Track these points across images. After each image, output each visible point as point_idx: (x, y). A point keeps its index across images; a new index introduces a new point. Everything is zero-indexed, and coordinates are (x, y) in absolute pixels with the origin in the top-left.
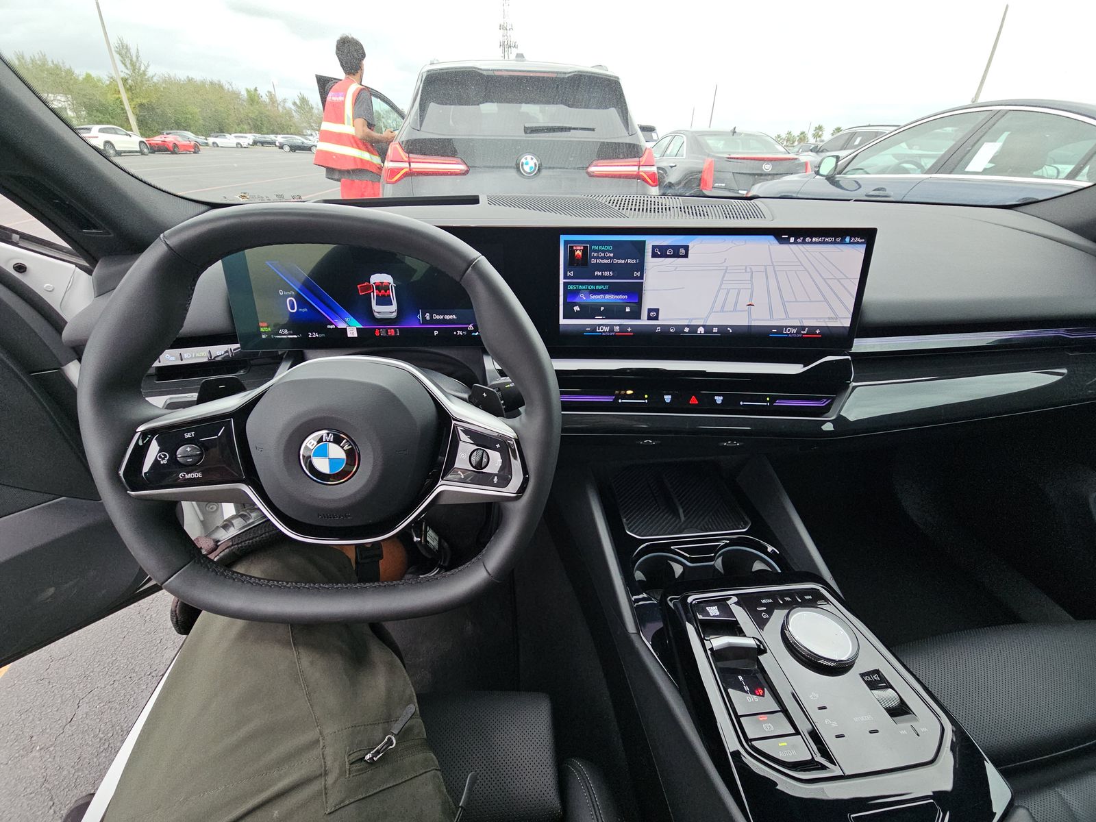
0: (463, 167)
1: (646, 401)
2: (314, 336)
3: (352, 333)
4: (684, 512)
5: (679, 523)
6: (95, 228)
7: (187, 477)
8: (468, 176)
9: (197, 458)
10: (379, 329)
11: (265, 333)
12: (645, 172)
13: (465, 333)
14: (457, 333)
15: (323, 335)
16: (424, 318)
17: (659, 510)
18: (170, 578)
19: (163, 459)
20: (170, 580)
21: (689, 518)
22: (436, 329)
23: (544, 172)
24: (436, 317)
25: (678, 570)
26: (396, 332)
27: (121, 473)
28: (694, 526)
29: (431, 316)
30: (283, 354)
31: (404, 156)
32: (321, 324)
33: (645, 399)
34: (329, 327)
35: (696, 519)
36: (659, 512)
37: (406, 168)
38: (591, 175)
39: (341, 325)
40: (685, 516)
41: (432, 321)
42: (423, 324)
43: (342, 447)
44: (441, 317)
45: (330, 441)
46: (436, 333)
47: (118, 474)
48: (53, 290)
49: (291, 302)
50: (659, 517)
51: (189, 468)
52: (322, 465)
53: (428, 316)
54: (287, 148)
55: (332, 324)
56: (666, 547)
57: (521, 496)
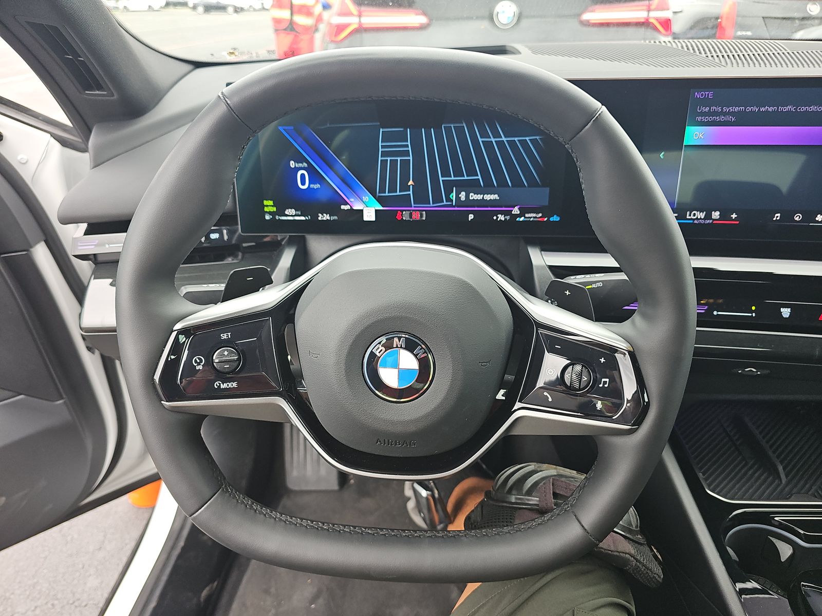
0: (423, 20)
1: (754, 315)
2: (325, 219)
3: (369, 215)
4: (784, 469)
5: (778, 485)
6: (100, 88)
7: (222, 386)
8: (431, 30)
9: (236, 364)
10: (402, 211)
11: (270, 213)
12: (657, 19)
13: (508, 218)
14: (498, 217)
15: (336, 218)
16: (458, 198)
17: (746, 464)
18: (200, 509)
19: (199, 364)
20: (200, 511)
21: (793, 477)
22: (471, 212)
23: (525, 23)
24: (473, 196)
25: (786, 551)
26: (422, 215)
27: (157, 377)
28: (803, 491)
29: (467, 196)
30: (283, 240)
31: (353, 8)
32: (333, 204)
33: (752, 312)
34: (343, 207)
35: (802, 482)
36: (746, 468)
37: (355, 23)
38: (588, 24)
39: (357, 206)
40: (787, 476)
41: (469, 203)
42: (456, 206)
43: (416, 356)
44: (479, 197)
45: (401, 347)
46: (471, 217)
47: (153, 379)
48: (27, 162)
49: (303, 176)
50: (748, 475)
51: (223, 376)
52: (390, 377)
53: (463, 196)
54: (201, 9)
55: (346, 203)
56: (766, 518)
57: (636, 430)
